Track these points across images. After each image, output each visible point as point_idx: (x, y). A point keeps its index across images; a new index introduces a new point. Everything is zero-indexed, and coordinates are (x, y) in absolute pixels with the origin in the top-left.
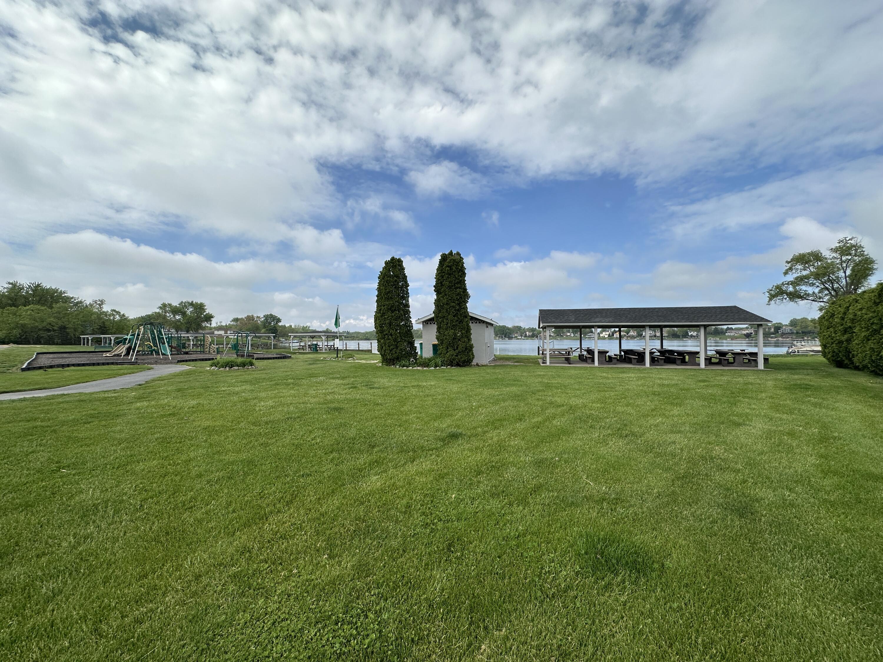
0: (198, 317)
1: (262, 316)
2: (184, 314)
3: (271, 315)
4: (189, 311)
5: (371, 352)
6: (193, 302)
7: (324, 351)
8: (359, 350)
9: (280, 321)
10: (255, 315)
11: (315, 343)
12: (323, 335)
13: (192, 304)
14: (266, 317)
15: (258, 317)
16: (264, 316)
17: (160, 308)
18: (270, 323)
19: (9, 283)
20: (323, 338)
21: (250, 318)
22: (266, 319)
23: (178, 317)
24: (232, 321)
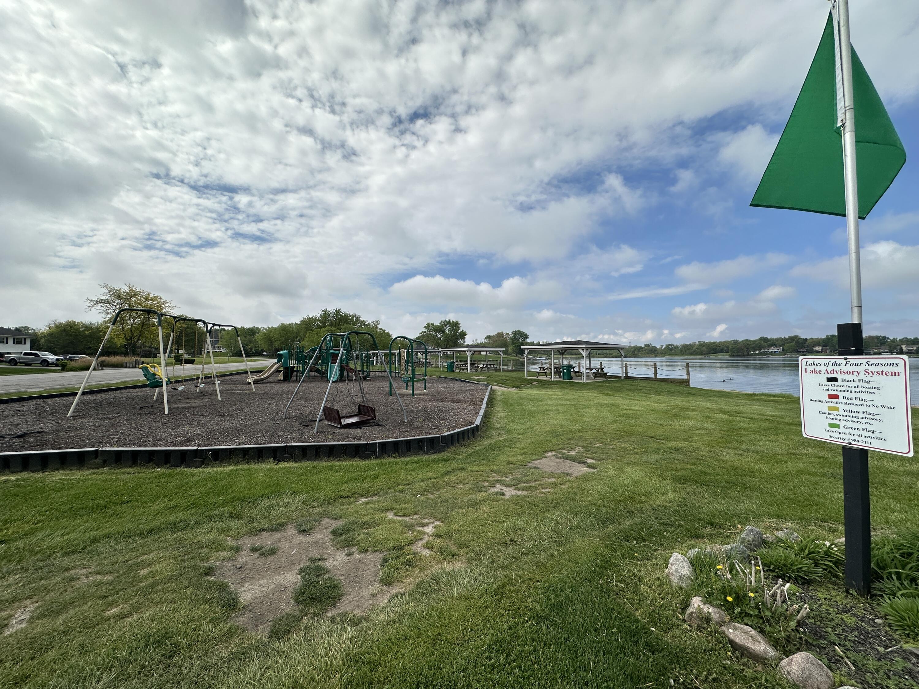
0: (455, 335)
1: (511, 333)
2: (443, 332)
3: (519, 331)
4: (447, 329)
5: (689, 385)
6: (450, 321)
7: (585, 380)
8: (656, 379)
9: (528, 338)
10: (504, 332)
11: (566, 363)
12: (583, 349)
13: (449, 322)
14: (515, 333)
15: (507, 334)
16: (512, 333)
17: (425, 327)
18: (518, 340)
19: (323, 311)
20: (584, 353)
21: (500, 335)
22: (514, 336)
23: (439, 336)
24: (486, 338)
